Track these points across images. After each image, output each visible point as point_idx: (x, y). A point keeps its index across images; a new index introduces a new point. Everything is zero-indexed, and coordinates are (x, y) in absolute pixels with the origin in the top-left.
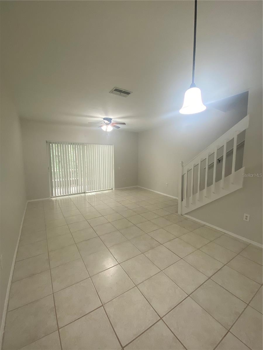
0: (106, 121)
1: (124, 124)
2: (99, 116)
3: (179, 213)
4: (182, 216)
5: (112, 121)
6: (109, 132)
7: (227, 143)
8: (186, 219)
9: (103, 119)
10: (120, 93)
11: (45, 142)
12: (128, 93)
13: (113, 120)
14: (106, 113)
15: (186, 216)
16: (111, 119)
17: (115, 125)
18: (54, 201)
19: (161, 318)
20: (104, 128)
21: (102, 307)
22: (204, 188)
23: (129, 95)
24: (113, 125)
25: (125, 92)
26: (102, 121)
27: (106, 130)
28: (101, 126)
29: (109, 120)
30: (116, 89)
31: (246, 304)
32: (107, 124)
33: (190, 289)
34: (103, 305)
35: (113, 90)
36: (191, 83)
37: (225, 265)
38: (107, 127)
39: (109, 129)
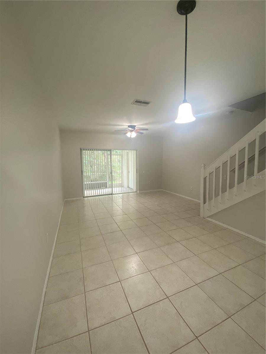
0: (130, 129)
1: (147, 129)
2: (124, 125)
3: (202, 216)
4: (204, 219)
5: (136, 128)
6: (133, 138)
7: (249, 144)
8: (208, 222)
9: (127, 127)
10: (140, 104)
11: (80, 149)
12: (147, 103)
13: (136, 126)
14: (130, 121)
15: (207, 218)
16: (135, 126)
17: (139, 131)
18: (86, 201)
19: (168, 297)
20: (129, 135)
21: (120, 282)
22: (226, 191)
23: (149, 105)
24: (137, 132)
25: (144, 102)
26: (127, 128)
27: (131, 136)
28: (126, 133)
29: (133, 127)
30: (136, 101)
31: (254, 299)
32: (131, 131)
33: (198, 280)
34: (120, 281)
35: (134, 102)
36: (184, 99)
37: (240, 265)
38: (131, 133)
39: (133, 135)
